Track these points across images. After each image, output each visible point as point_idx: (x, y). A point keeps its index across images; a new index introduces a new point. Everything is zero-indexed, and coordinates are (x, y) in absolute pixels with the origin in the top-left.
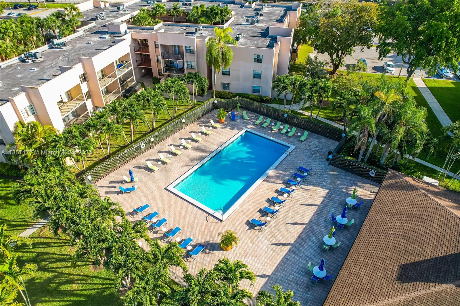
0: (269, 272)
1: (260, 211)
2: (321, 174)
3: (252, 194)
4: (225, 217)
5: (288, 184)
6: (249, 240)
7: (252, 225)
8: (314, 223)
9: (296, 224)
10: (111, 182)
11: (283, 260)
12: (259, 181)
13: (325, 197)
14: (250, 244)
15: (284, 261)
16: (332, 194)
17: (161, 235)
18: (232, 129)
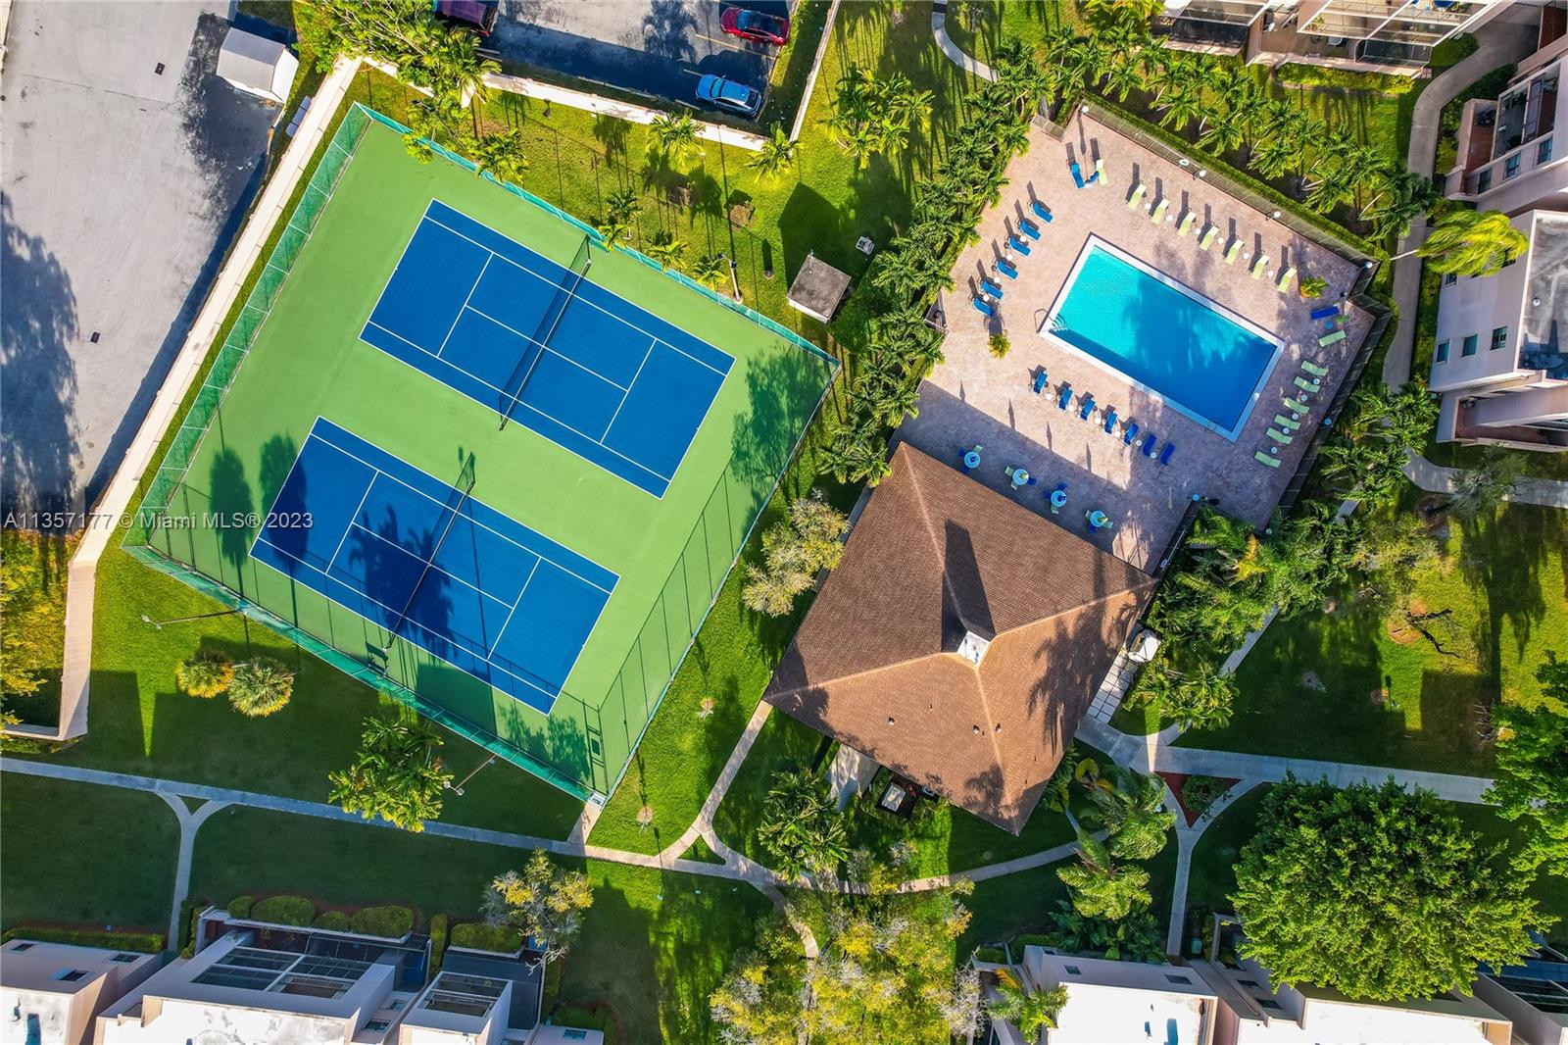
0: (970, 401)
1: (1066, 386)
2: (1162, 483)
3: (1098, 371)
4: (1045, 334)
5: (1131, 427)
6: (1012, 373)
7: (1038, 377)
8: (1054, 462)
9: (1049, 436)
10: (1094, 142)
11: (990, 418)
12: (1129, 381)
13: (1109, 483)
14: (1006, 375)
15: (988, 421)
16: (1118, 495)
17: (1003, 255)
18: (1281, 314)
